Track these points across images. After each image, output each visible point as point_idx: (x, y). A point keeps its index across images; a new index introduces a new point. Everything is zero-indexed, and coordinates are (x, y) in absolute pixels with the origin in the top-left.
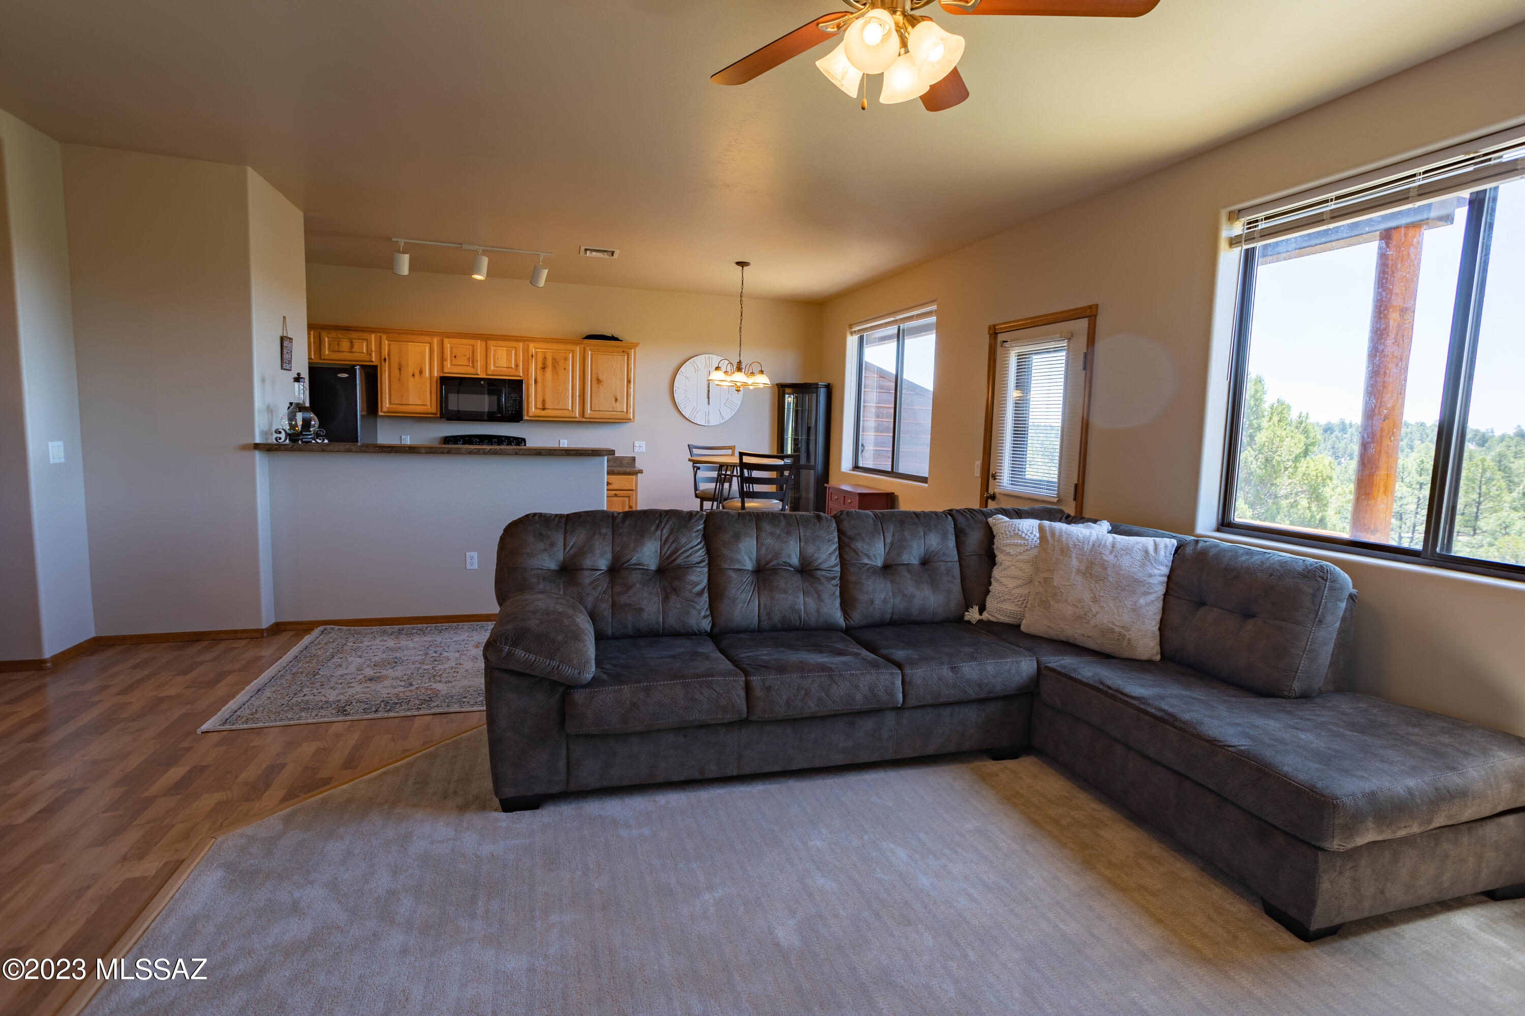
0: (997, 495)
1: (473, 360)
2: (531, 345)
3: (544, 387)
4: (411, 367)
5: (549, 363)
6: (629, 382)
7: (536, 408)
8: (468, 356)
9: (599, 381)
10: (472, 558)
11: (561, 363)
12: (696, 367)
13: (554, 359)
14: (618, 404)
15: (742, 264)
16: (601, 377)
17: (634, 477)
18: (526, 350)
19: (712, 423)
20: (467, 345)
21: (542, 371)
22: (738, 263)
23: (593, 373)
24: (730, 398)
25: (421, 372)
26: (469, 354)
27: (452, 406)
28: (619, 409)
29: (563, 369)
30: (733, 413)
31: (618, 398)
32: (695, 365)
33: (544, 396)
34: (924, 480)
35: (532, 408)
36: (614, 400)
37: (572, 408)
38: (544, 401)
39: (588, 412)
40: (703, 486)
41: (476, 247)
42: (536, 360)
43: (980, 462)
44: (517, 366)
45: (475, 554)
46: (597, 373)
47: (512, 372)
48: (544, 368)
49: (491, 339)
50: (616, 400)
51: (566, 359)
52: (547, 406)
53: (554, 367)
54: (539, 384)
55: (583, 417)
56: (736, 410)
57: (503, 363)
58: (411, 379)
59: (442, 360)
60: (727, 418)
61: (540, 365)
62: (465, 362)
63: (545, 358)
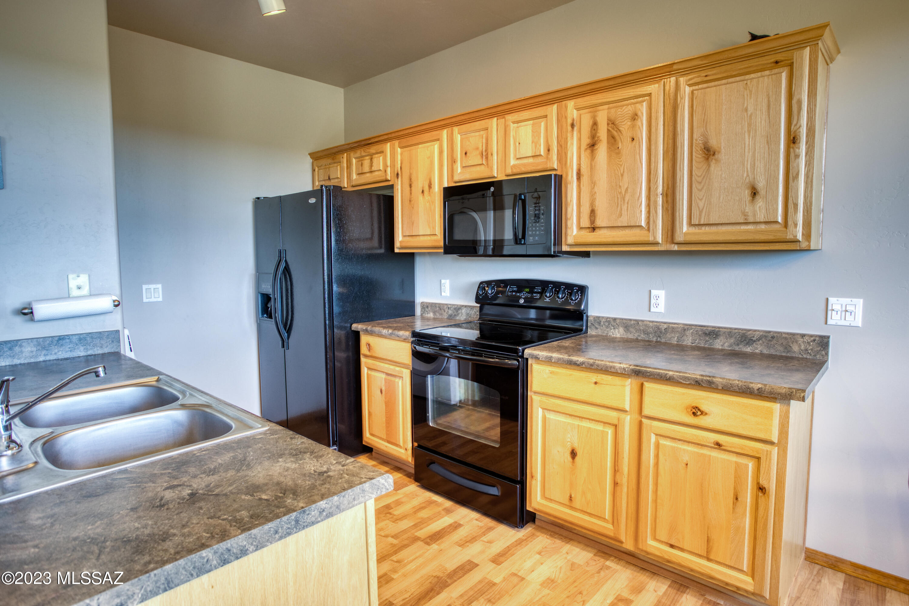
1: (486, 155)
2: (571, 104)
3: (593, 184)
4: (420, 183)
5: (603, 133)
6: (793, 140)
7: (580, 228)
8: (480, 148)
9: (710, 154)
11: (625, 126)
13: (612, 123)
14: (760, 203)
16: (713, 143)
17: (776, 407)
18: (562, 117)
20: (479, 131)
21: (589, 151)
23: (695, 136)
25: (430, 186)
26: (481, 145)
27: (460, 233)
28: (761, 217)
29: (629, 140)
31: (761, 185)
33: (592, 204)
35: (573, 232)
36: (747, 193)
37: (648, 223)
38: (593, 212)
39: (686, 228)
42: (580, 131)
44: (548, 150)
46: (704, 134)
47: (541, 163)
48: (592, 146)
49: (510, 111)
50: (754, 193)
51: (635, 117)
52: (599, 222)
53: (612, 139)
54: (585, 179)
55: (673, 242)
57: (527, 150)
58: (421, 197)
59: (453, 161)
61: (586, 141)
62: (477, 160)
63: (595, 124)
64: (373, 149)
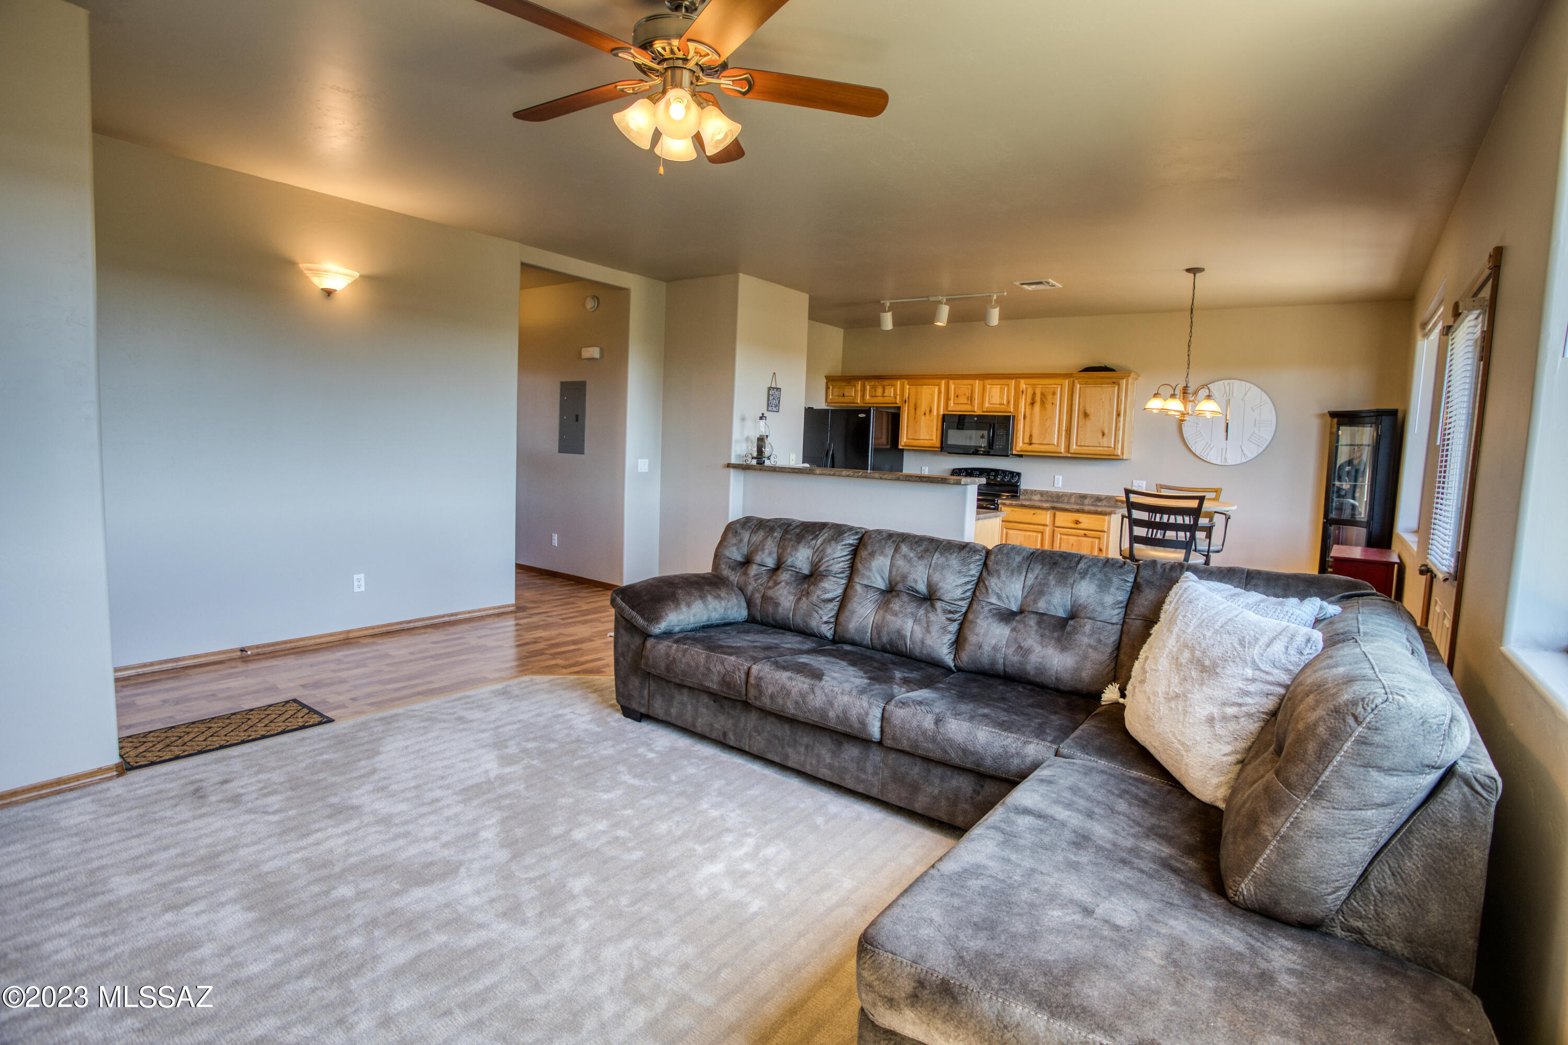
1: (971, 399)
2: (1022, 381)
3: (1032, 422)
4: (923, 407)
5: (1038, 398)
6: (1118, 415)
7: (1024, 443)
8: (968, 395)
9: (1086, 415)
11: (1049, 397)
12: (1213, 396)
13: (1043, 394)
14: (1105, 438)
15: (1193, 271)
16: (1088, 411)
17: (1107, 518)
18: (1017, 387)
19: (1231, 461)
20: (967, 385)
21: (1030, 406)
22: (1188, 270)
23: (1081, 407)
24: (1257, 432)
25: (930, 411)
26: (968, 393)
27: (951, 441)
28: (1105, 445)
29: (1051, 404)
30: (1260, 450)
31: (1106, 432)
32: (1212, 393)
33: (1031, 431)
35: (1020, 444)
36: (1100, 434)
37: (1058, 443)
38: (1031, 436)
39: (1074, 447)
42: (1026, 395)
44: (1008, 402)
46: (1084, 407)
47: (1003, 408)
48: (1033, 404)
49: (987, 378)
50: (1103, 434)
51: (1054, 393)
52: (1034, 441)
53: (1043, 402)
54: (1028, 419)
55: (1069, 452)
57: (996, 400)
58: (923, 417)
59: (947, 399)
60: (1251, 456)
61: (1029, 401)
62: (965, 401)
63: (1034, 394)
64: (886, 382)
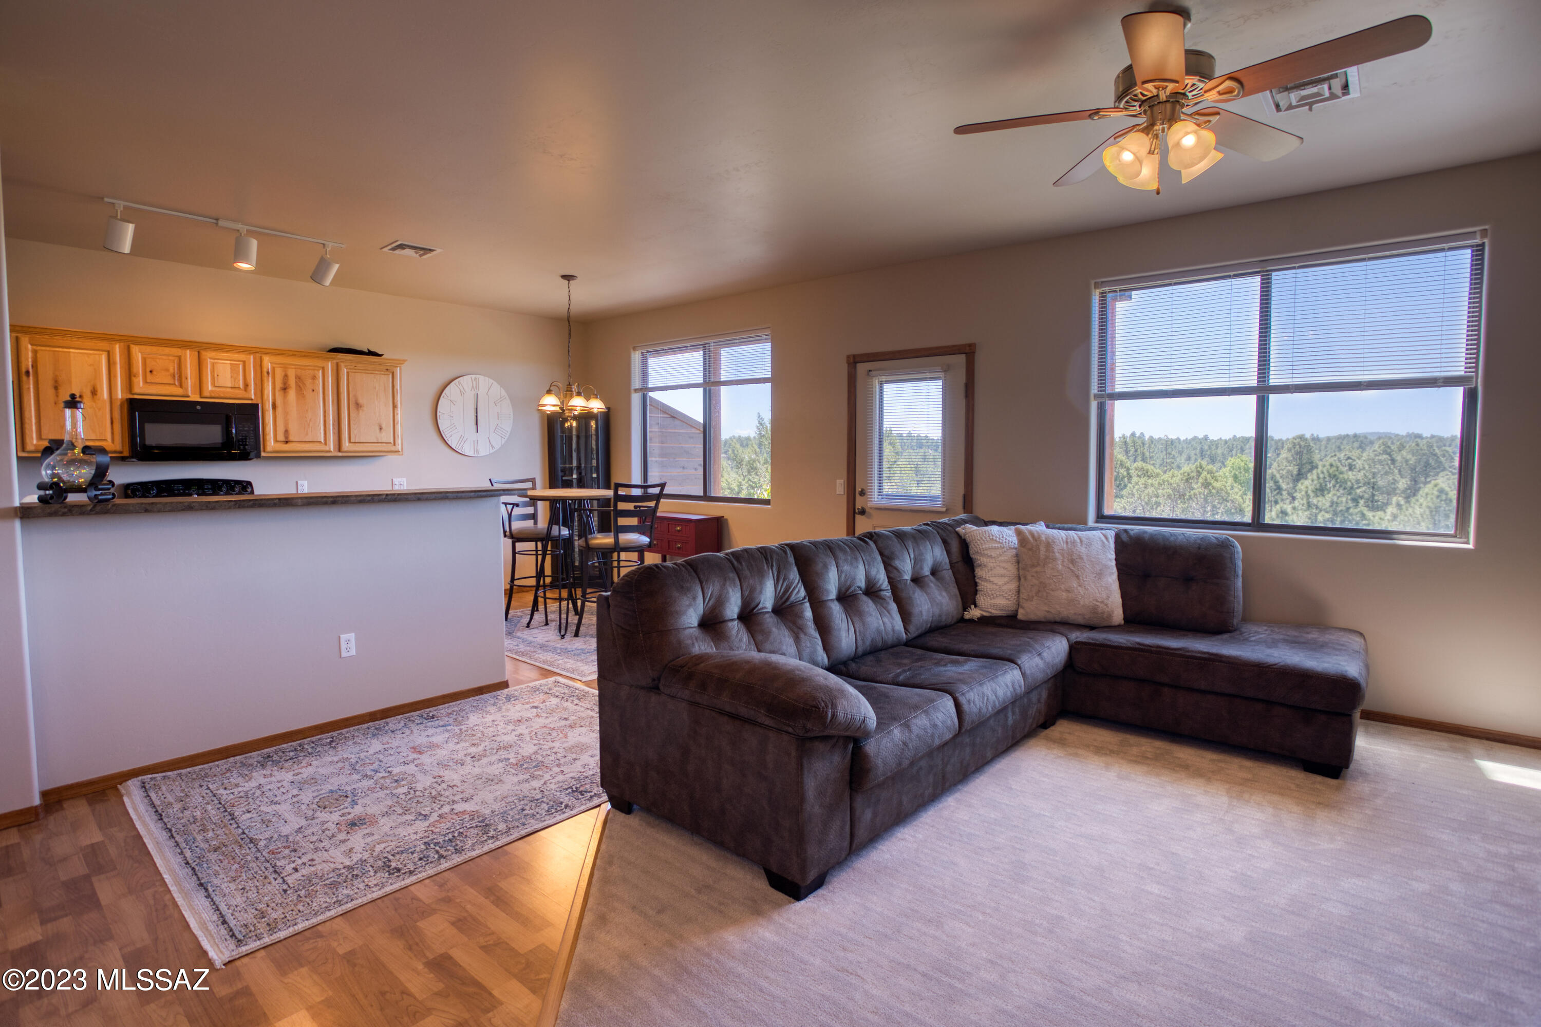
0: (867, 510)
1: (179, 377)
2: (267, 359)
3: (286, 413)
5: (292, 382)
6: (395, 406)
7: (276, 441)
8: (171, 370)
9: (358, 406)
10: (348, 642)
11: (308, 382)
12: (462, 390)
13: (298, 378)
14: (384, 434)
15: (568, 278)
16: (361, 401)
18: (260, 365)
19: (482, 453)
20: (168, 356)
21: (282, 392)
22: (564, 277)
23: (351, 396)
24: (499, 425)
25: (96, 393)
26: (173, 368)
27: (151, 440)
28: (383, 440)
29: (311, 390)
30: (504, 441)
31: (384, 426)
32: (461, 387)
33: (285, 425)
34: (767, 502)
35: (271, 443)
36: (377, 428)
37: (325, 440)
38: (286, 432)
39: (346, 445)
40: (517, 525)
41: (239, 226)
42: (274, 378)
43: (842, 481)
44: (246, 386)
45: (352, 636)
46: (355, 396)
47: (241, 393)
48: (285, 389)
49: (205, 349)
50: (381, 429)
51: (314, 378)
52: (291, 438)
53: (299, 388)
54: (279, 410)
55: (340, 450)
56: (506, 438)
57: (226, 381)
59: (129, 376)
60: (497, 447)
61: (279, 385)
62: (169, 380)
63: (286, 376)
